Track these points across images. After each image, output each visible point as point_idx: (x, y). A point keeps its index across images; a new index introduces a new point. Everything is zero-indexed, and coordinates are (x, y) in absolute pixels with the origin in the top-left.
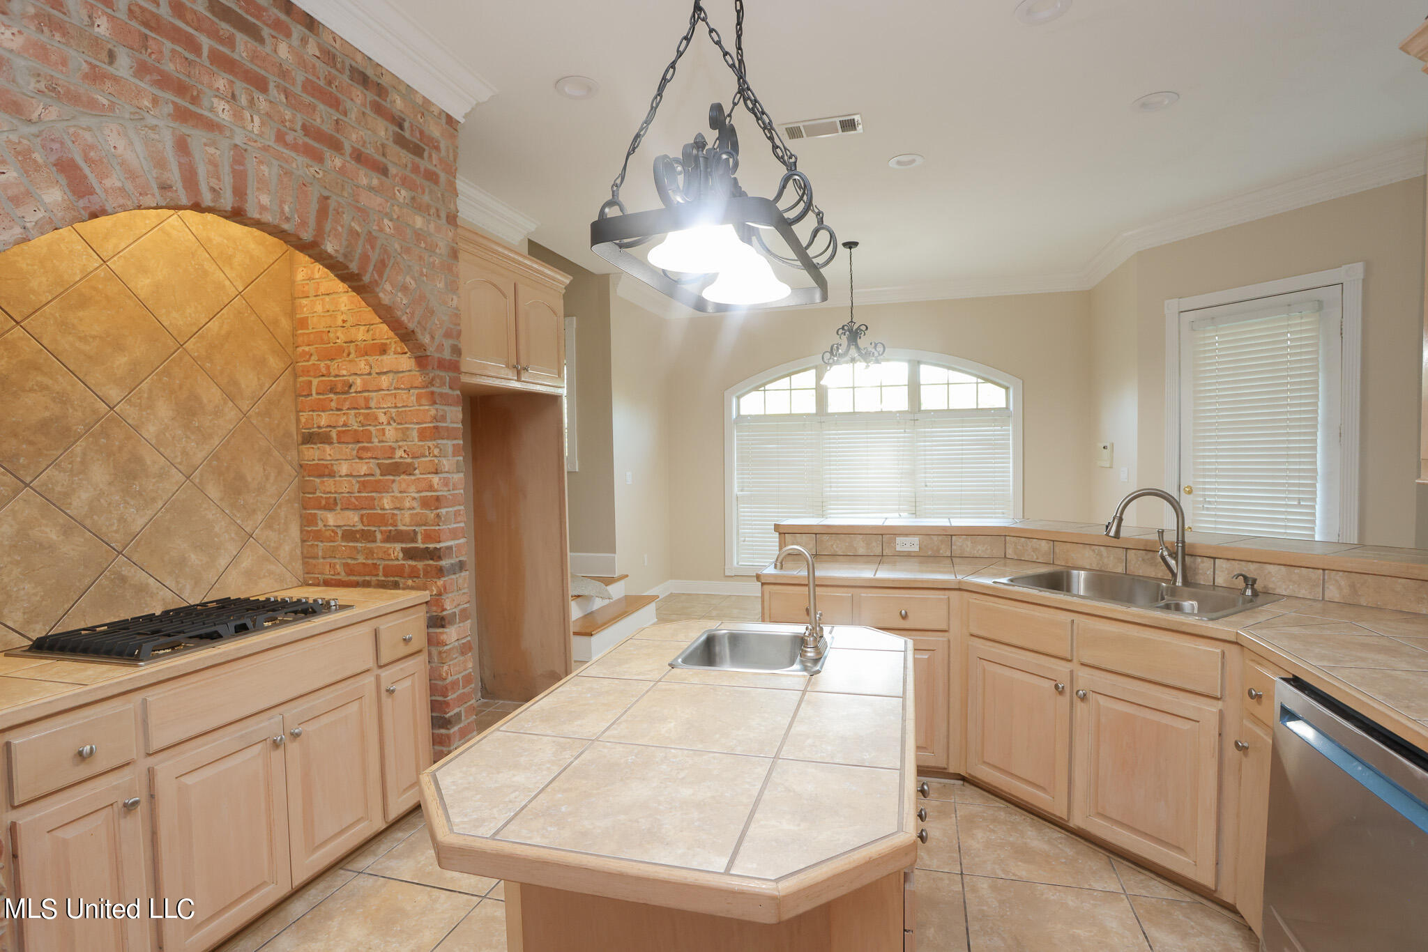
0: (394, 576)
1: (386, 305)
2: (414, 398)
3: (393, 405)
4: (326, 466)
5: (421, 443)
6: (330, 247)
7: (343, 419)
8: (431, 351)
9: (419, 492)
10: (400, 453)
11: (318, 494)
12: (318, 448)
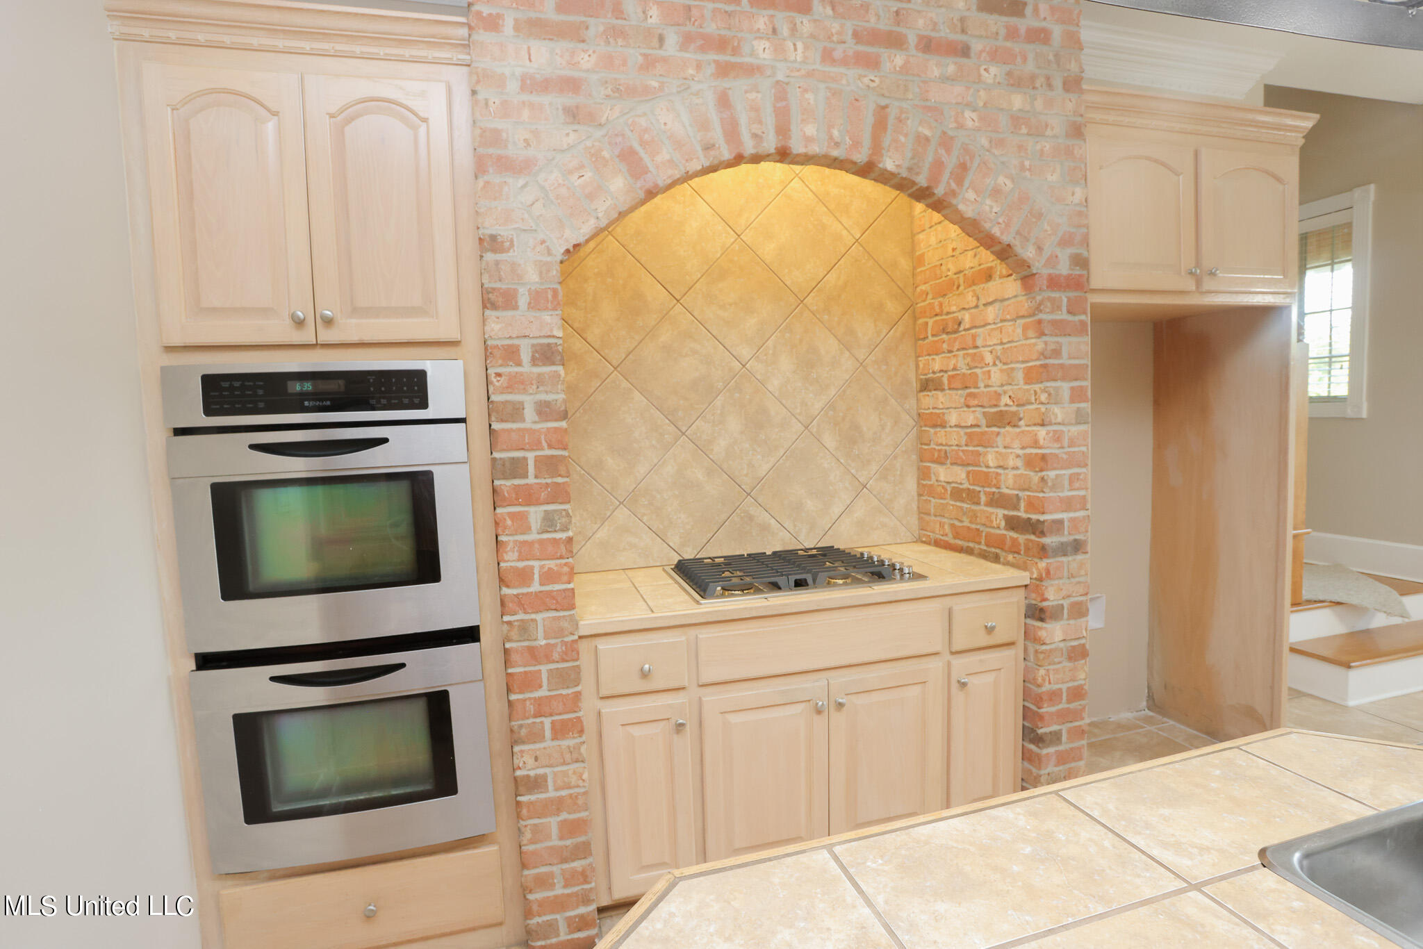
0: (995, 547)
1: (969, 218)
2: (1019, 331)
3: (999, 342)
4: (938, 415)
5: (1027, 387)
6: (889, 164)
7: (953, 362)
8: (1038, 266)
9: (1023, 448)
10: (1005, 400)
11: (932, 446)
12: (933, 396)
